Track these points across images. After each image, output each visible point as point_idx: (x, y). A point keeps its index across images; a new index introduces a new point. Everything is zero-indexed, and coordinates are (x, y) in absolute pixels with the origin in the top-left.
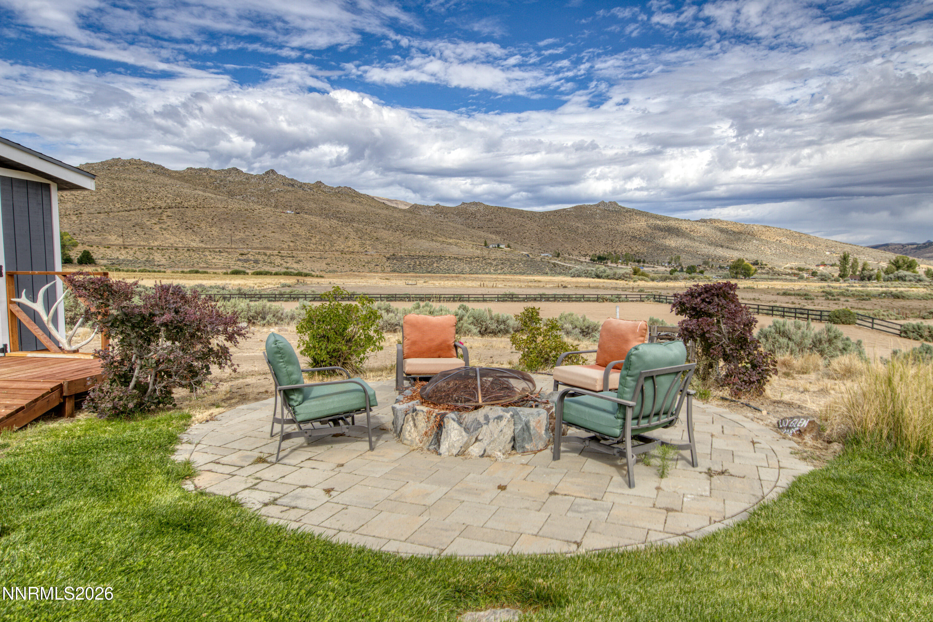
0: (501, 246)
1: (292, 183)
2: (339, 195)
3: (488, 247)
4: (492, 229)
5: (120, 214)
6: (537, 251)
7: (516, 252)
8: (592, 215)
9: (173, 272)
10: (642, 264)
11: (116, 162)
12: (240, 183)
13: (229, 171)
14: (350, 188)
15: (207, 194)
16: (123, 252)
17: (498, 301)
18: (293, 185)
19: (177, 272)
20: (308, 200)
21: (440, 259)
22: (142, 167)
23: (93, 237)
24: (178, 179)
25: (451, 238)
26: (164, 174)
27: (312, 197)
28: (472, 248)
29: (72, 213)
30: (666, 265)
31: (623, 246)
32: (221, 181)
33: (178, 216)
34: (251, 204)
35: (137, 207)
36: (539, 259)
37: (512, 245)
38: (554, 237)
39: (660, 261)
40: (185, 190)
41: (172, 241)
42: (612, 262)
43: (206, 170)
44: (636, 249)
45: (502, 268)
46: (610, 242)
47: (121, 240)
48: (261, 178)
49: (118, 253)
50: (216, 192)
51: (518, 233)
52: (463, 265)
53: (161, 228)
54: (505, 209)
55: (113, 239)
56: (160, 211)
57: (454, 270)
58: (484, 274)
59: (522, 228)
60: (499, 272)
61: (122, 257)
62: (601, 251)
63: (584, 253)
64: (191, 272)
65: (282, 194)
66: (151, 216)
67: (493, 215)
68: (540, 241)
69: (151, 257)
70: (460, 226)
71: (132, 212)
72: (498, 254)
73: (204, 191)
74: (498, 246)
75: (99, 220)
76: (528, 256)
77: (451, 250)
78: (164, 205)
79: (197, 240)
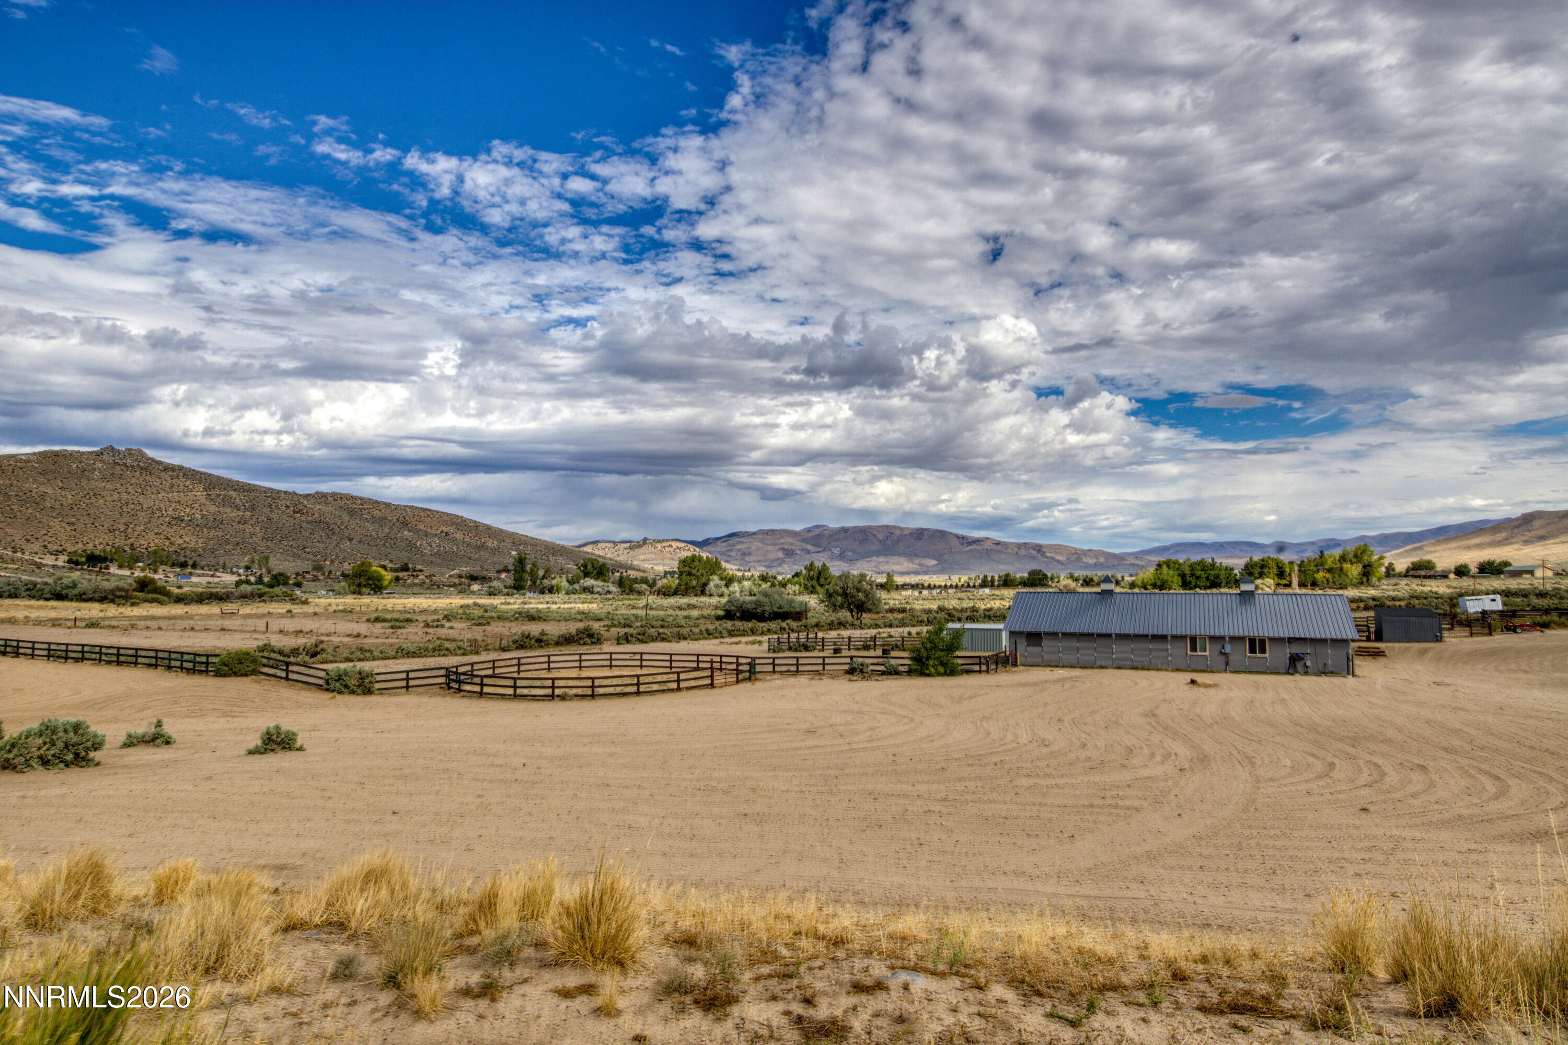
8: (84, 473)
10: (189, 570)
30: (241, 571)
31: (151, 535)
39: (229, 565)
42: (121, 567)
44: (181, 541)
46: (122, 528)
62: (98, 543)
63: (55, 548)
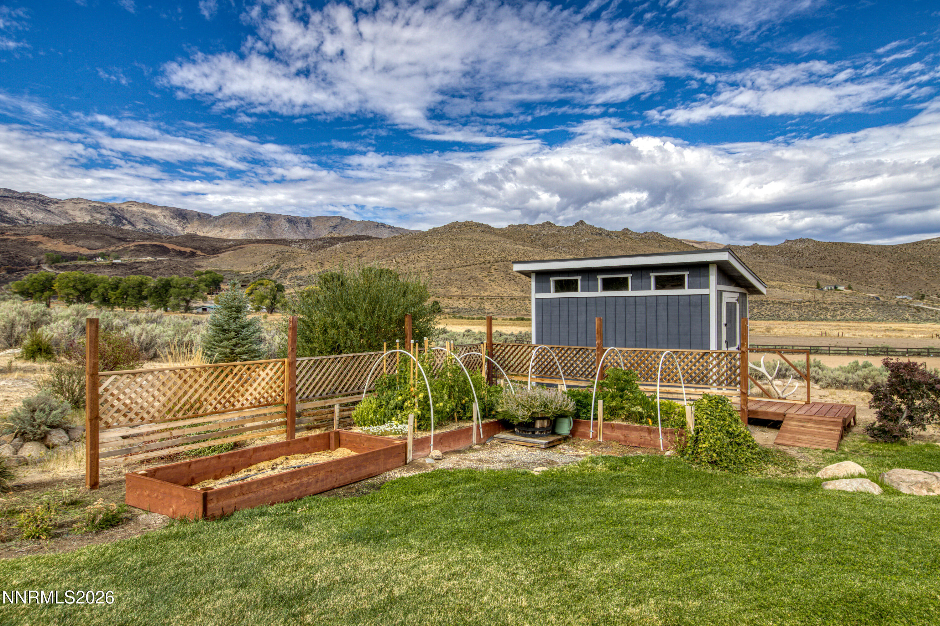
0: (839, 288)
1: (600, 232)
2: (646, 241)
3: (822, 290)
4: (825, 269)
5: (459, 269)
6: (889, 293)
7: (861, 294)
9: (503, 319)
11: (455, 225)
12: (553, 235)
13: (543, 225)
14: (657, 233)
15: (526, 248)
16: (461, 302)
17: (868, 354)
18: (600, 234)
19: (506, 319)
20: (615, 248)
21: (761, 304)
22: (473, 228)
23: (440, 290)
24: (501, 236)
25: (773, 280)
26: (490, 232)
27: (619, 244)
28: (801, 291)
29: (425, 270)
32: (537, 235)
33: (503, 269)
34: (564, 255)
35: (471, 262)
36: (894, 302)
37: (854, 286)
38: (914, 275)
40: (508, 246)
41: (498, 291)
43: (524, 226)
45: (842, 314)
47: (460, 291)
48: (571, 229)
49: (458, 303)
50: (532, 245)
51: (862, 271)
52: (790, 311)
53: (490, 280)
54: (842, 244)
55: (454, 291)
56: (489, 265)
57: (779, 316)
58: (818, 320)
59: (867, 265)
60: (838, 318)
61: (460, 306)
64: (518, 319)
65: (590, 243)
66: (483, 270)
67: (826, 253)
68: (893, 281)
69: (483, 306)
70: (783, 266)
71: (468, 268)
72: (836, 297)
73: (523, 245)
74: (836, 288)
75: (444, 275)
76: (878, 298)
77: (774, 294)
78: (492, 260)
79: (519, 289)
